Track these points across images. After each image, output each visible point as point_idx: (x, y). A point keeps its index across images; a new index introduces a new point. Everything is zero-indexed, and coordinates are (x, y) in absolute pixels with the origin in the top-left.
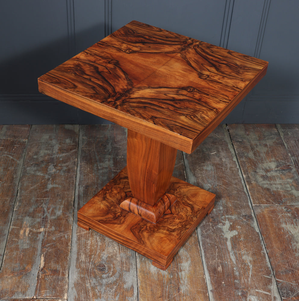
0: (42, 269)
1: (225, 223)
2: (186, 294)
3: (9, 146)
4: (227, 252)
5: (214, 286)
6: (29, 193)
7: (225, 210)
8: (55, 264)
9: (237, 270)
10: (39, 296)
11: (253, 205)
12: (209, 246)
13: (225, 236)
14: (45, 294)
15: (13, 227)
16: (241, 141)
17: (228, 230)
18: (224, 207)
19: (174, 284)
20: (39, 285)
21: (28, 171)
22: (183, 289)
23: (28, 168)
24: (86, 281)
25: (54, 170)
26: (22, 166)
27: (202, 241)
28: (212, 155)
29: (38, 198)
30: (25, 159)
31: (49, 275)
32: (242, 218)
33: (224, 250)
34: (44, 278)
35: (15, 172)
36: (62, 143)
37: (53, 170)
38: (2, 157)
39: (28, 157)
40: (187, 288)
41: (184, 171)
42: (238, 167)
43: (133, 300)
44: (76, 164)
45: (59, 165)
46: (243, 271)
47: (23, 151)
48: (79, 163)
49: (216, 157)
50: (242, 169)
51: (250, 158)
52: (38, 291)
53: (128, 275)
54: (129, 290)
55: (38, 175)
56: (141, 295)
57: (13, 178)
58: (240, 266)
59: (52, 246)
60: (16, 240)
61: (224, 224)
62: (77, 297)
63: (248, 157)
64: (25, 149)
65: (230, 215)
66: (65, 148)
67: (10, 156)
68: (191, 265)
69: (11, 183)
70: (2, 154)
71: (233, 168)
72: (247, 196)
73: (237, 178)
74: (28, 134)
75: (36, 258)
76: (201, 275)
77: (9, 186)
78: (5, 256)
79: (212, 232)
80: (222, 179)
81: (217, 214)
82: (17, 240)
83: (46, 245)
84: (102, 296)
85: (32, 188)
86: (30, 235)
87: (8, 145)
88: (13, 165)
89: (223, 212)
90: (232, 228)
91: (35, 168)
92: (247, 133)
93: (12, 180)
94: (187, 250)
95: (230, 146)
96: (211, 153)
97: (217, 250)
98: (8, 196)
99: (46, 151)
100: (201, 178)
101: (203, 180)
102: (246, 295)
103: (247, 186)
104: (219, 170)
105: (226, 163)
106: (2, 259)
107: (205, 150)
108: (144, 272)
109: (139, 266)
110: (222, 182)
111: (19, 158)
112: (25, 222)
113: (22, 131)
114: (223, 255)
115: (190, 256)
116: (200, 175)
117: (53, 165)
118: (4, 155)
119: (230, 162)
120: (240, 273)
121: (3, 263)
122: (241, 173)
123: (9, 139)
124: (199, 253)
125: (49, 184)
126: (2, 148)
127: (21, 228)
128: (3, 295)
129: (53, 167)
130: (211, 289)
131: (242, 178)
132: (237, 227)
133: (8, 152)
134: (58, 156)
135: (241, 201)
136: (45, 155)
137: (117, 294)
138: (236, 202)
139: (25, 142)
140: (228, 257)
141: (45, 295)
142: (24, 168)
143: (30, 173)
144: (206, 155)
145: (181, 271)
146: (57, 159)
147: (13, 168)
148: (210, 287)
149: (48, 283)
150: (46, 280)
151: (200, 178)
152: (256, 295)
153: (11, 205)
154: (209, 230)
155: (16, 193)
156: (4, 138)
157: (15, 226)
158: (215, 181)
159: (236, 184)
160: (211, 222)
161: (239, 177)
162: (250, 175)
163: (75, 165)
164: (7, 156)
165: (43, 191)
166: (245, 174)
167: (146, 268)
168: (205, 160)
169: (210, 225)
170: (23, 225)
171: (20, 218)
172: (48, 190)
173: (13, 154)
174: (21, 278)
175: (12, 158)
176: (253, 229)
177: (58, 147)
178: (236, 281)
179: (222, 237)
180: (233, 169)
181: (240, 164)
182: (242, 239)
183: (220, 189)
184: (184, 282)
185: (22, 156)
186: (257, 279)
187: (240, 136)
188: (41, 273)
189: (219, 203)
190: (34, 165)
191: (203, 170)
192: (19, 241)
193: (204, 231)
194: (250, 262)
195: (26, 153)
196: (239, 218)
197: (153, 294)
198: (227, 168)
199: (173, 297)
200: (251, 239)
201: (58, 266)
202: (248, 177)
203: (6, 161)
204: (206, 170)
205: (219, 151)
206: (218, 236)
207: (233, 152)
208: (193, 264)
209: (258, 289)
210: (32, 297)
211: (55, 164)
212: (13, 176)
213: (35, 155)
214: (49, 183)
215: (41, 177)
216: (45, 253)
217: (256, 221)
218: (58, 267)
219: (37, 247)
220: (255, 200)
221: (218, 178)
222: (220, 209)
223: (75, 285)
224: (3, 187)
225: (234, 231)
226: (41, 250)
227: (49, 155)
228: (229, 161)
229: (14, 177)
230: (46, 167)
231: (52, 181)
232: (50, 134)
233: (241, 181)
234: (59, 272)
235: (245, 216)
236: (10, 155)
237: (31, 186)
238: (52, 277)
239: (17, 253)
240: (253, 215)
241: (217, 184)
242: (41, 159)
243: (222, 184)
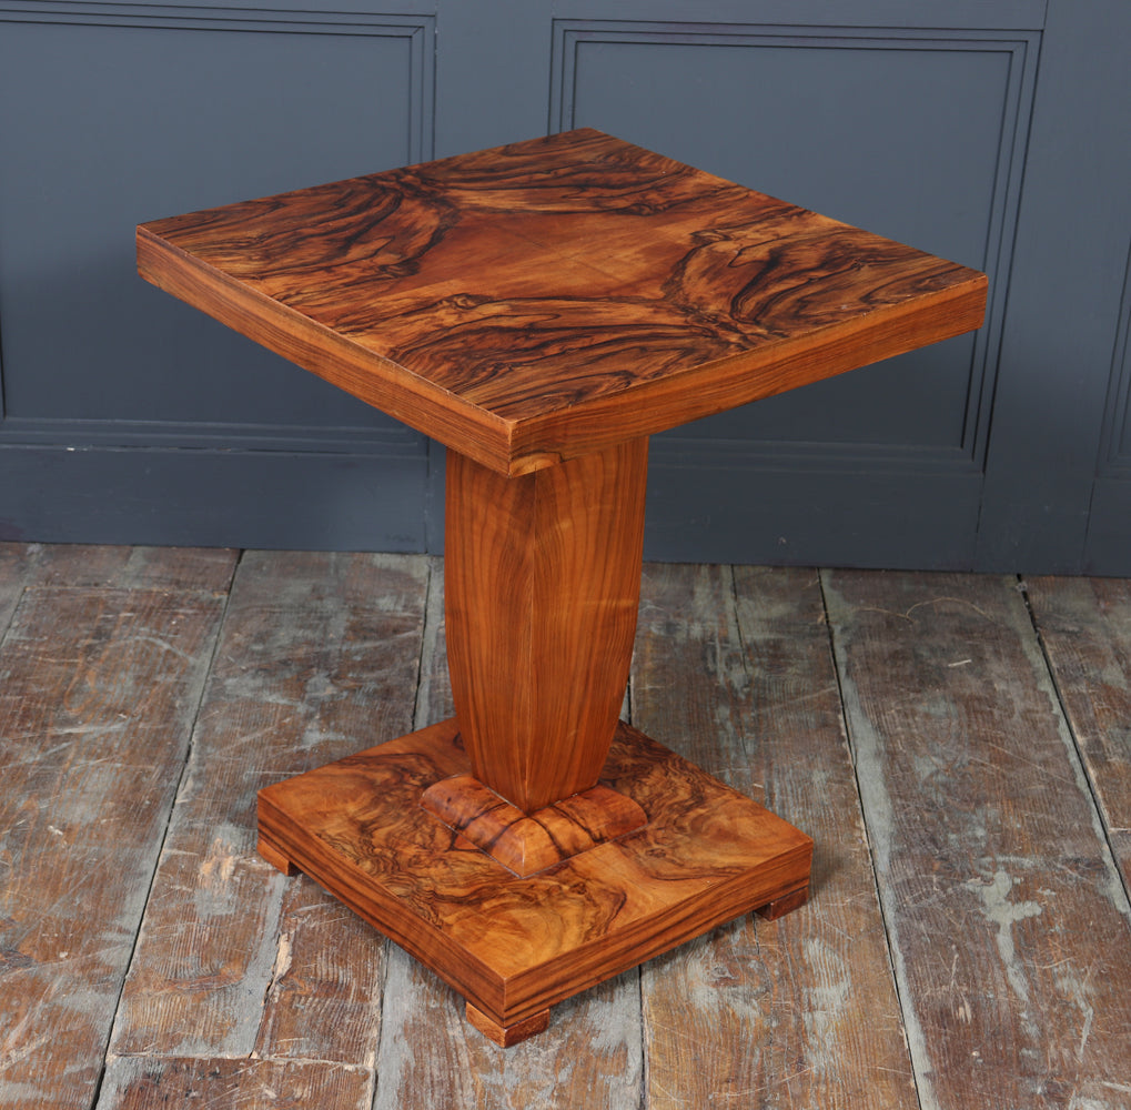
0: (282, 979)
1: (992, 879)
2: (826, 1079)
3: (154, 611)
4: (996, 966)
5: (940, 1061)
6: (232, 753)
7: (994, 839)
8: (330, 964)
9: (1033, 1020)
10: (270, 1054)
11: (1112, 830)
12: (926, 943)
13: (989, 918)
14: (294, 1047)
15: (175, 852)
16: (1076, 629)
17: (1004, 901)
18: (991, 831)
19: (783, 1046)
20: (270, 1021)
21: (229, 688)
22: (817, 1063)
23: (230, 682)
24: (448, 1019)
25: (331, 690)
26: (205, 674)
27: (900, 926)
28: (954, 668)
29: (270, 769)
30: (217, 653)
31: (307, 997)
32: (1064, 867)
33: (983, 958)
34: (291, 1003)
35: (181, 692)
36: (364, 610)
37: (325, 690)
38: (128, 642)
39: (228, 647)
40: (832, 1060)
41: (839, 712)
42: (1057, 710)
43: (624, 1084)
44: (416, 676)
45: (350, 675)
46: (1055, 1024)
47: (211, 628)
48: (429, 672)
49: (969, 677)
50: (1071, 717)
51: (1109, 684)
52: (267, 1039)
53: (607, 1010)
54: (610, 1054)
55: (269, 703)
56: (656, 1071)
57: (172, 707)
58: (1044, 1008)
59: (321, 913)
60: (184, 888)
61: (988, 882)
62: (413, 1064)
63: (1102, 681)
64: (218, 624)
65: (1016, 854)
66: (372, 626)
67: (159, 642)
68: (853, 996)
69: (166, 721)
70: (130, 635)
71: (1037, 712)
72: (1087, 802)
73: (1052, 746)
74: (230, 579)
75: (259, 944)
76: (888, 1026)
77: (158, 731)
78: (142, 934)
79: (941, 901)
80: (990, 744)
81: (964, 850)
82: (190, 890)
83: (300, 910)
84: (507, 1065)
85: (245, 739)
86: (237, 879)
87: (152, 608)
88: (170, 669)
89: (988, 844)
90: (1020, 894)
91: (259, 682)
92: (1102, 605)
93: (169, 711)
94: (839, 950)
95: (1028, 646)
96: (950, 661)
97: (956, 956)
98: (151, 760)
99: (300, 633)
100: (906, 739)
101: (912, 745)
102: (1062, 1095)
103: (1092, 773)
104: (979, 716)
105: (1009, 697)
106: (132, 942)
107: (925, 654)
108: (668, 1004)
109: (649, 986)
110: (987, 754)
111: (194, 650)
112: (218, 840)
113: (207, 568)
114: (978, 973)
115: (848, 969)
116: (899, 729)
117: (327, 673)
118: (138, 638)
119: (1025, 694)
120: (1043, 1030)
121: (136, 954)
122: (1067, 729)
123: (155, 589)
124: (884, 961)
125: (311, 731)
126: (130, 617)
127: (203, 855)
128: (135, 1043)
129: (328, 681)
130: (928, 1069)
131: (1072, 747)
132: (1039, 891)
133: (151, 629)
134: (344, 648)
135: (1060, 816)
136: (295, 644)
137: (565, 1064)
138: (1040, 816)
139: (220, 601)
140: (999, 979)
141: (295, 1053)
142: (213, 679)
143: (237, 696)
144: (930, 668)
145: (812, 1009)
146: (340, 657)
147: (171, 679)
148: (921, 1064)
149: (305, 1018)
150: (297, 1008)
151: (903, 737)
152: (1105, 1099)
153: (163, 789)
154: (928, 895)
155: (184, 753)
156: (137, 587)
157: (179, 848)
158: (959, 751)
159: (1045, 763)
160: (938, 873)
161: (1058, 741)
162: (1103, 739)
163: (412, 677)
164: (147, 642)
165: (287, 751)
166: (1084, 732)
167: (677, 991)
168: (922, 683)
169: (931, 881)
170: (212, 849)
171: (199, 825)
172: (308, 747)
173: (171, 636)
174: (204, 1000)
175: (166, 646)
176: (1105, 903)
177: (348, 621)
178: (1024, 1051)
179: (976, 918)
180: (1038, 716)
181: (1065, 700)
182: (1057, 927)
183: (982, 775)
184: (823, 1042)
185: (205, 642)
186: (1110, 1051)
187: (1074, 614)
188: (277, 988)
189: (974, 817)
190: (253, 671)
191: (914, 713)
192: (197, 892)
193: (907, 898)
194: (1088, 998)
195: (223, 635)
196: (1049, 865)
197: (700, 1069)
198: (1013, 713)
199: (778, 1082)
200: (1096, 930)
201: (341, 972)
202: (1098, 742)
203: (144, 655)
204: (927, 715)
205: (981, 658)
206: (964, 915)
207: (1040, 664)
208: (859, 992)
209: (1113, 1082)
210: (246, 1056)
211: (333, 672)
212: (173, 702)
213: (255, 642)
214: (309, 727)
215: (280, 708)
216: (292, 932)
217: (1118, 881)
218: (344, 975)
219: (262, 912)
220: (1120, 814)
221: (973, 741)
222: (974, 835)
223: (405, 1030)
224: (135, 733)
225: (1029, 904)
226: (279, 923)
227: (310, 643)
228: (1022, 692)
229: (177, 705)
230: (299, 680)
231: (322, 722)
232: (314, 581)
233: (1066, 753)
234: (348, 988)
235: (1077, 861)
236: (161, 638)
237: (243, 735)
238: (319, 1002)
239: (189, 927)
240: (1108, 860)
241: (967, 757)
242: (278, 655)
243: (987, 758)
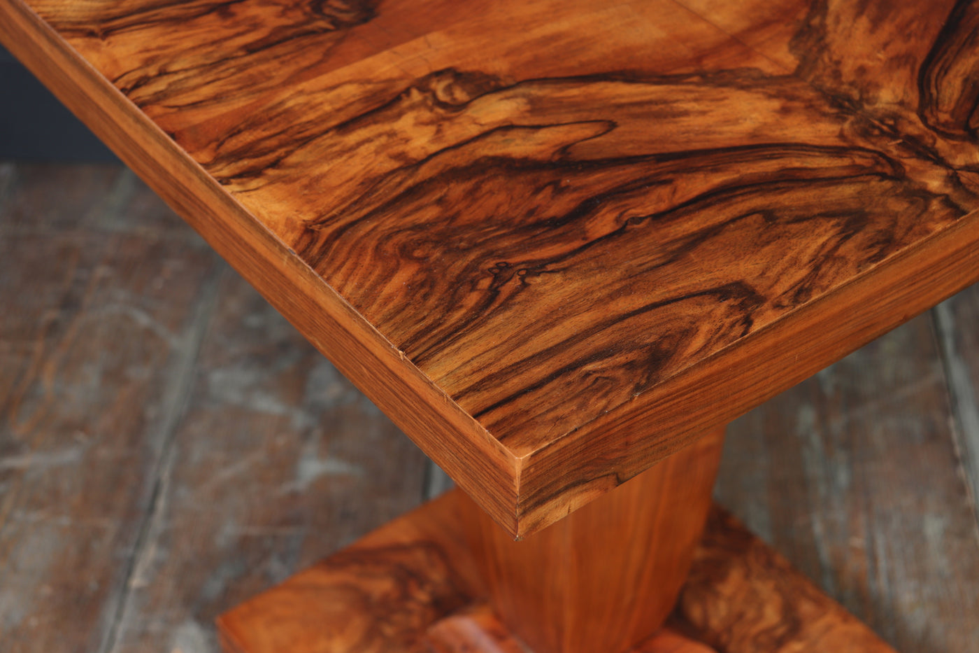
6: (208, 497)
21: (214, 387)
23: (217, 376)
25: (335, 389)
35: (155, 394)
37: (328, 389)
38: (101, 314)
55: (260, 412)
57: (143, 420)
67: (137, 313)
69: (132, 445)
70: (105, 303)
77: (121, 460)
85: (226, 473)
88: (147, 357)
91: (251, 377)
111: (178, 325)
118: (113, 308)
123: (142, 230)
125: (307, 458)
133: (131, 293)
143: (223, 400)
147: (146, 373)
153: (115, 560)
155: (150, 495)
164: (123, 315)
165: (276, 492)
171: (155, 626)
172: (301, 486)
173: (153, 303)
175: (146, 321)
185: (193, 314)
203: (117, 336)
212: (145, 411)
213: (251, 312)
214: (305, 451)
215: (272, 420)
224: (93, 466)
229: (149, 417)
230: (299, 372)
231: (322, 441)
236: (141, 307)
237: (224, 465)
242: (277, 334)
